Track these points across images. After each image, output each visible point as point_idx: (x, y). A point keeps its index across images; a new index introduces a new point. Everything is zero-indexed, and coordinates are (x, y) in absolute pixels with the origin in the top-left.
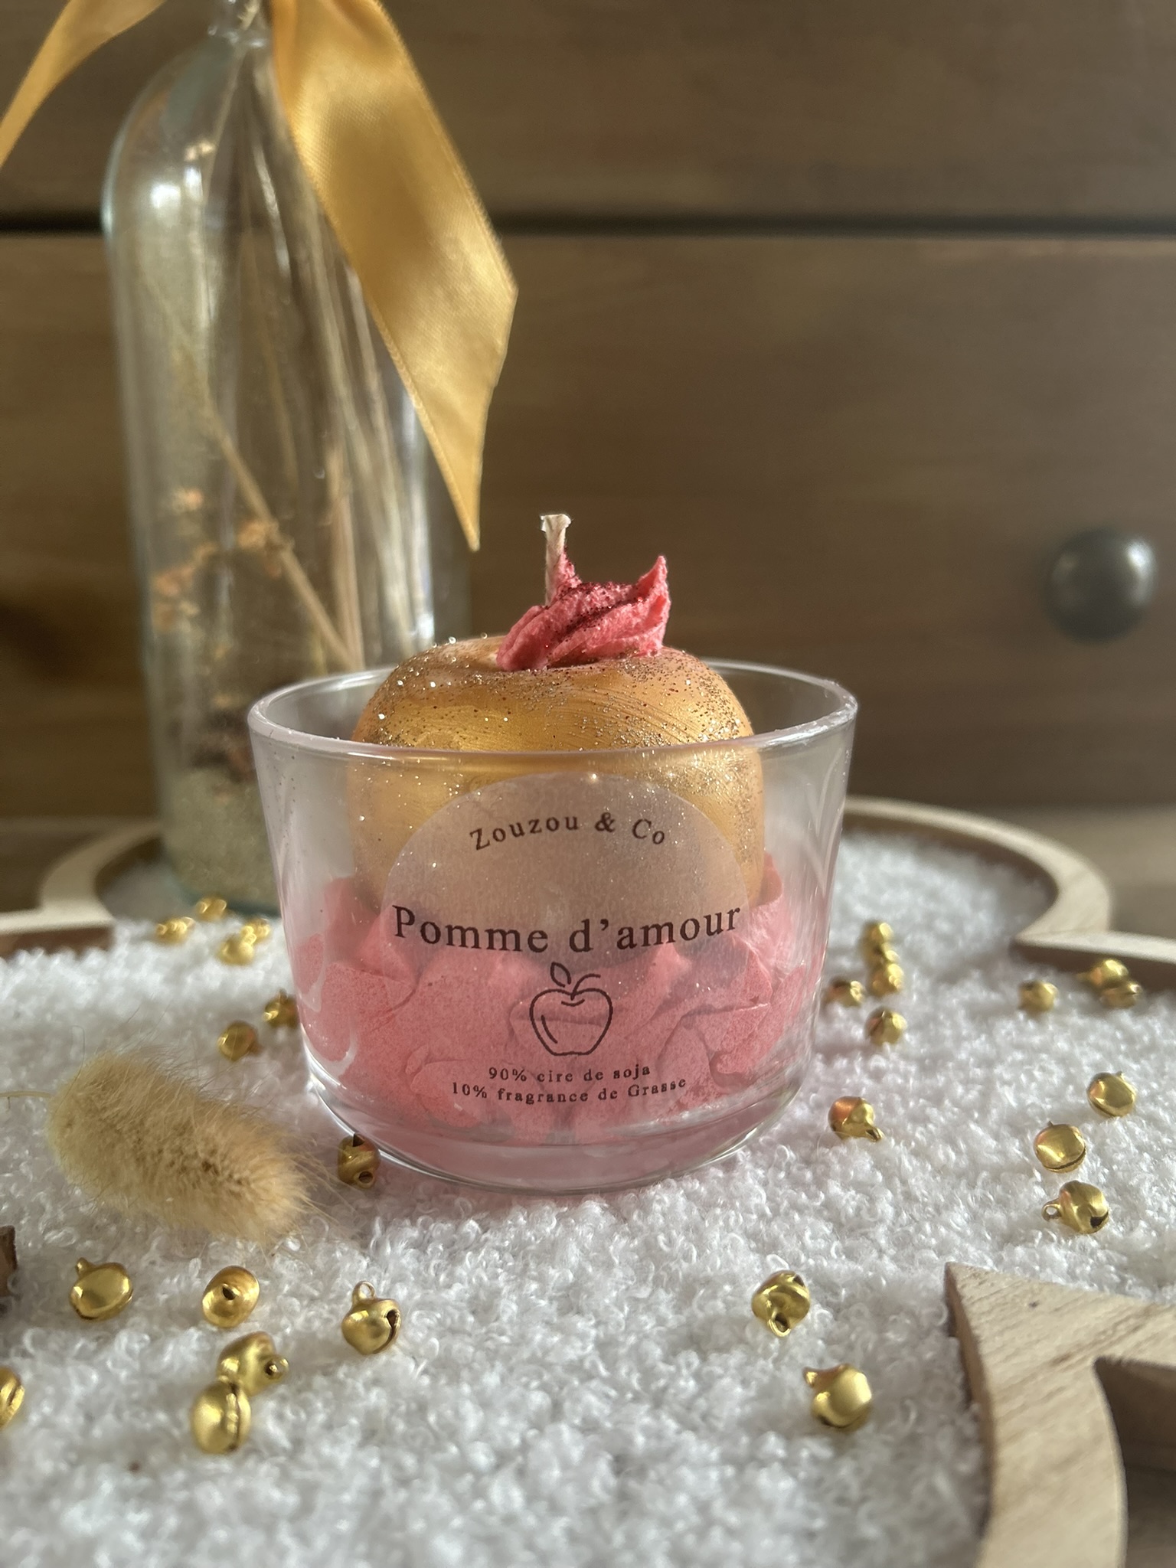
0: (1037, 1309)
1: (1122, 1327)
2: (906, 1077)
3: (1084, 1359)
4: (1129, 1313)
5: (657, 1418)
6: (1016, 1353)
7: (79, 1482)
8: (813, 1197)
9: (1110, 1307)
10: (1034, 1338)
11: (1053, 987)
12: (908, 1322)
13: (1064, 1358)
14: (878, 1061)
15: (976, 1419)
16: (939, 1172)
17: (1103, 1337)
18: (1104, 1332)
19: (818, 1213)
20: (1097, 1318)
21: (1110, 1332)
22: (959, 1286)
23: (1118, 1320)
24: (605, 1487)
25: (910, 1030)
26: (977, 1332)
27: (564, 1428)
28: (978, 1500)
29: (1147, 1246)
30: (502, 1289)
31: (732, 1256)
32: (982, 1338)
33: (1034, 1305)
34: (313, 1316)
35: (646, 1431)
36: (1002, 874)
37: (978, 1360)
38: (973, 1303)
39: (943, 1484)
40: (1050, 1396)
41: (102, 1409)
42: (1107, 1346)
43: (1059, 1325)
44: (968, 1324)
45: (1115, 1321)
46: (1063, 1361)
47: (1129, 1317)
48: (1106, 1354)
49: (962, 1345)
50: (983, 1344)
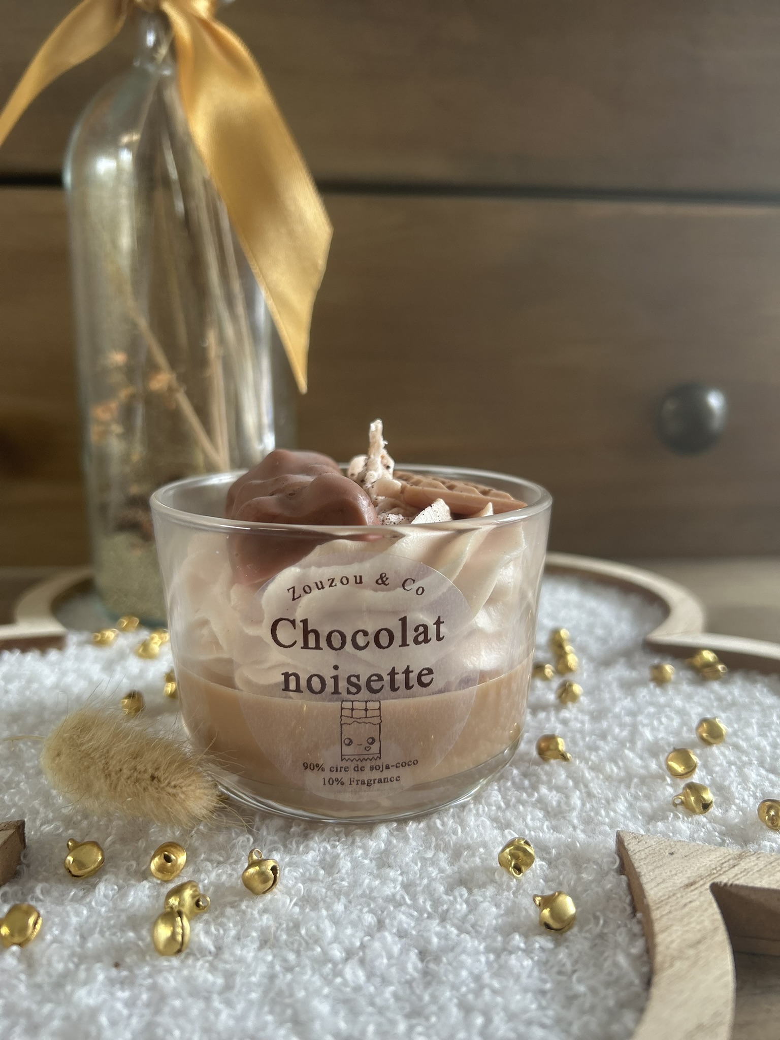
0: (674, 856)
1: (725, 865)
2: (583, 723)
3: (704, 884)
4: (730, 857)
5: (445, 927)
6: (664, 881)
7: (82, 975)
8: (530, 795)
9: (718, 854)
10: (674, 872)
11: (672, 667)
12: (595, 867)
13: (692, 884)
14: (565, 714)
15: (639, 922)
16: (607, 779)
17: (715, 872)
18: (716, 869)
19: (534, 805)
20: (710, 861)
21: (719, 868)
22: (626, 844)
23: (723, 861)
24: (415, 968)
25: (583, 695)
26: (638, 870)
27: (387, 934)
28: (645, 969)
29: (737, 820)
30: (340, 854)
31: (483, 831)
32: (643, 874)
33: (672, 854)
34: (221, 872)
35: (438, 934)
36: (635, 600)
37: (640, 886)
38: (635, 854)
39: (622, 960)
40: (685, 905)
41: (91, 932)
42: (718, 876)
43: (688, 865)
44: (633, 865)
45: (721, 862)
46: (692, 885)
47: (729, 860)
48: (717, 880)
49: (629, 879)
50: (643, 877)
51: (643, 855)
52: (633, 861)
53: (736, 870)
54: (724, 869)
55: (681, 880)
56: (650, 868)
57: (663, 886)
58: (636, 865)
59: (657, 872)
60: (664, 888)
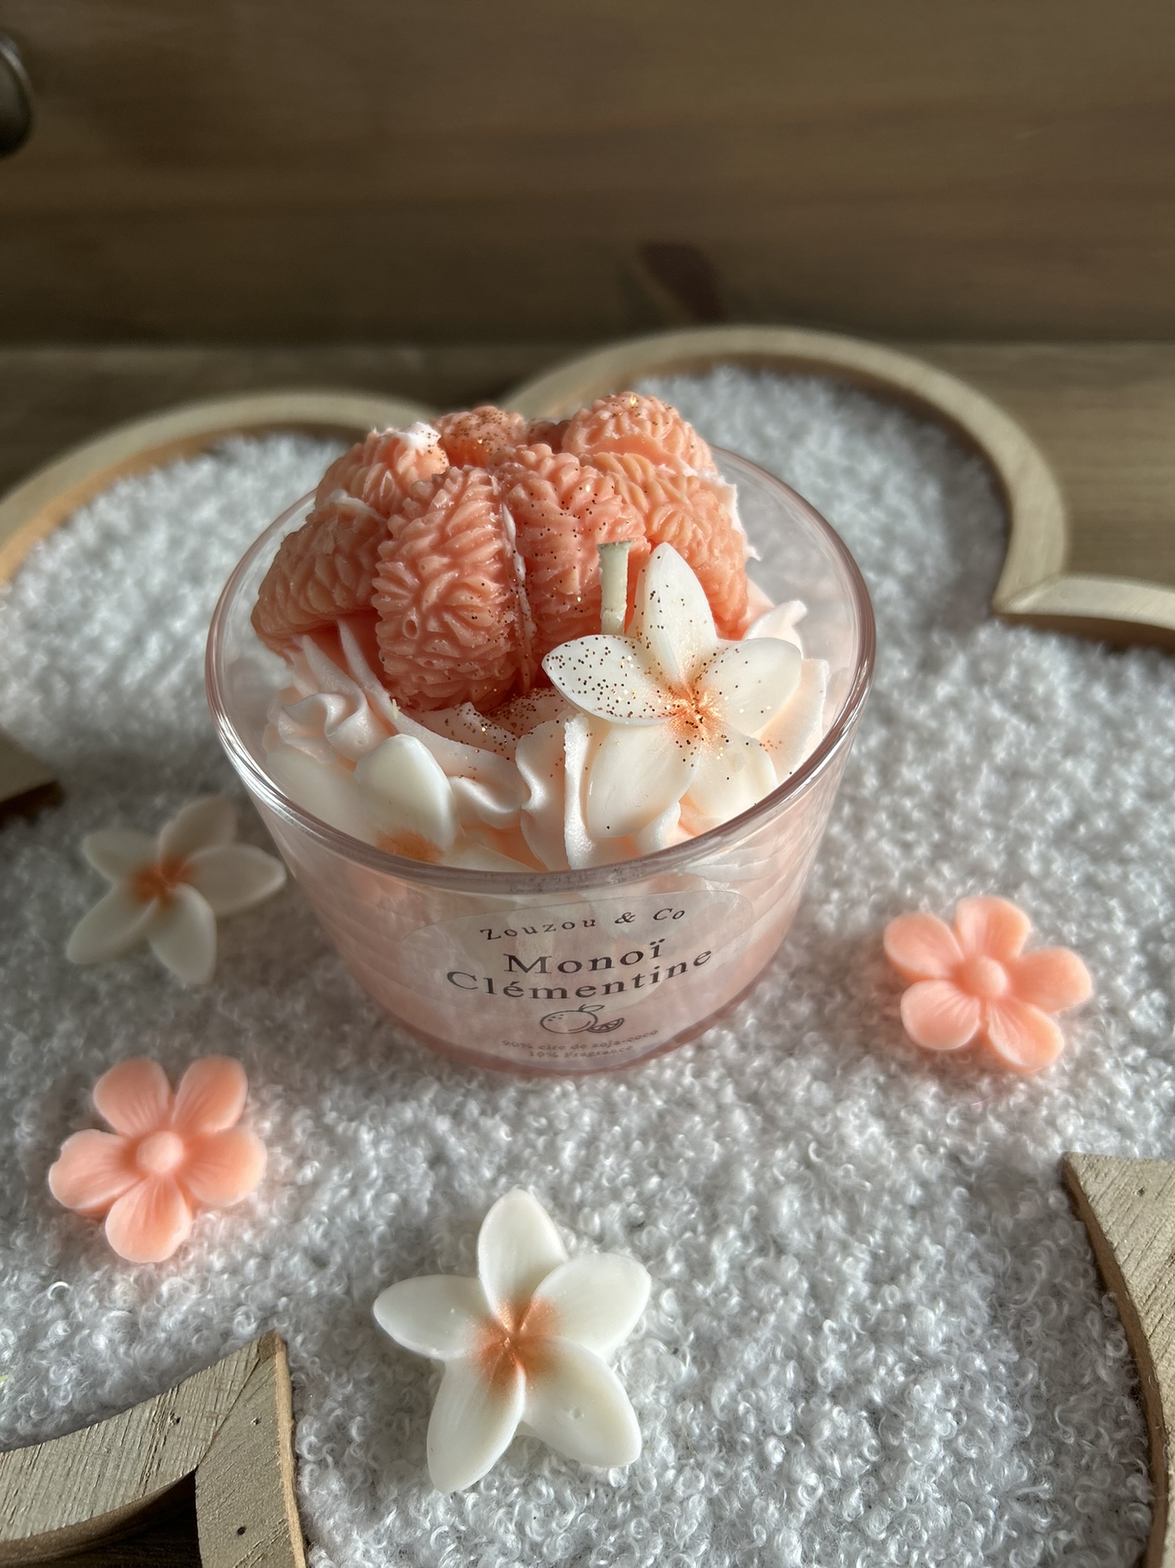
0: (1145, 1196)
6: (1143, 1256)
10: (1151, 1233)
26: (1110, 1238)
32: (1116, 1244)
38: (1098, 1202)
43: (1165, 1212)
44: (1099, 1226)
49: (1086, 1226)
50: (1117, 1252)
51: (1108, 1207)
52: (1099, 1219)
55: (1163, 1247)
56: (1122, 1229)
57: (1144, 1264)
58: (1105, 1231)
59: (1132, 1237)
60: (1145, 1270)
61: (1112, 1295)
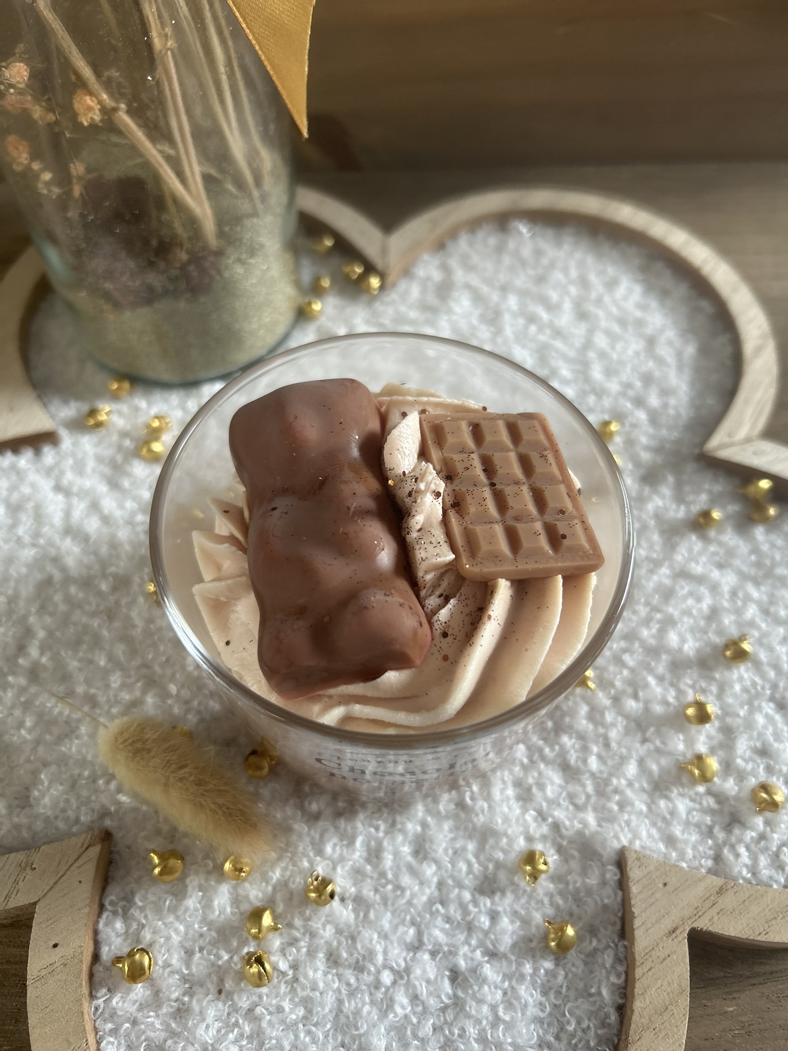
0: (667, 888)
1: (707, 903)
3: (684, 930)
6: (652, 925)
8: (552, 747)
10: (662, 913)
13: (674, 930)
17: (696, 912)
18: (697, 908)
19: (554, 761)
20: (695, 896)
21: (700, 908)
38: (634, 884)
42: (696, 920)
43: (675, 902)
45: (704, 898)
46: (674, 932)
47: (711, 895)
48: (695, 925)
49: (624, 896)
50: (636, 919)
53: (714, 911)
54: (703, 910)
55: (667, 924)
56: (644, 906)
57: (650, 932)
59: (648, 912)
60: (650, 936)
61: (626, 943)
